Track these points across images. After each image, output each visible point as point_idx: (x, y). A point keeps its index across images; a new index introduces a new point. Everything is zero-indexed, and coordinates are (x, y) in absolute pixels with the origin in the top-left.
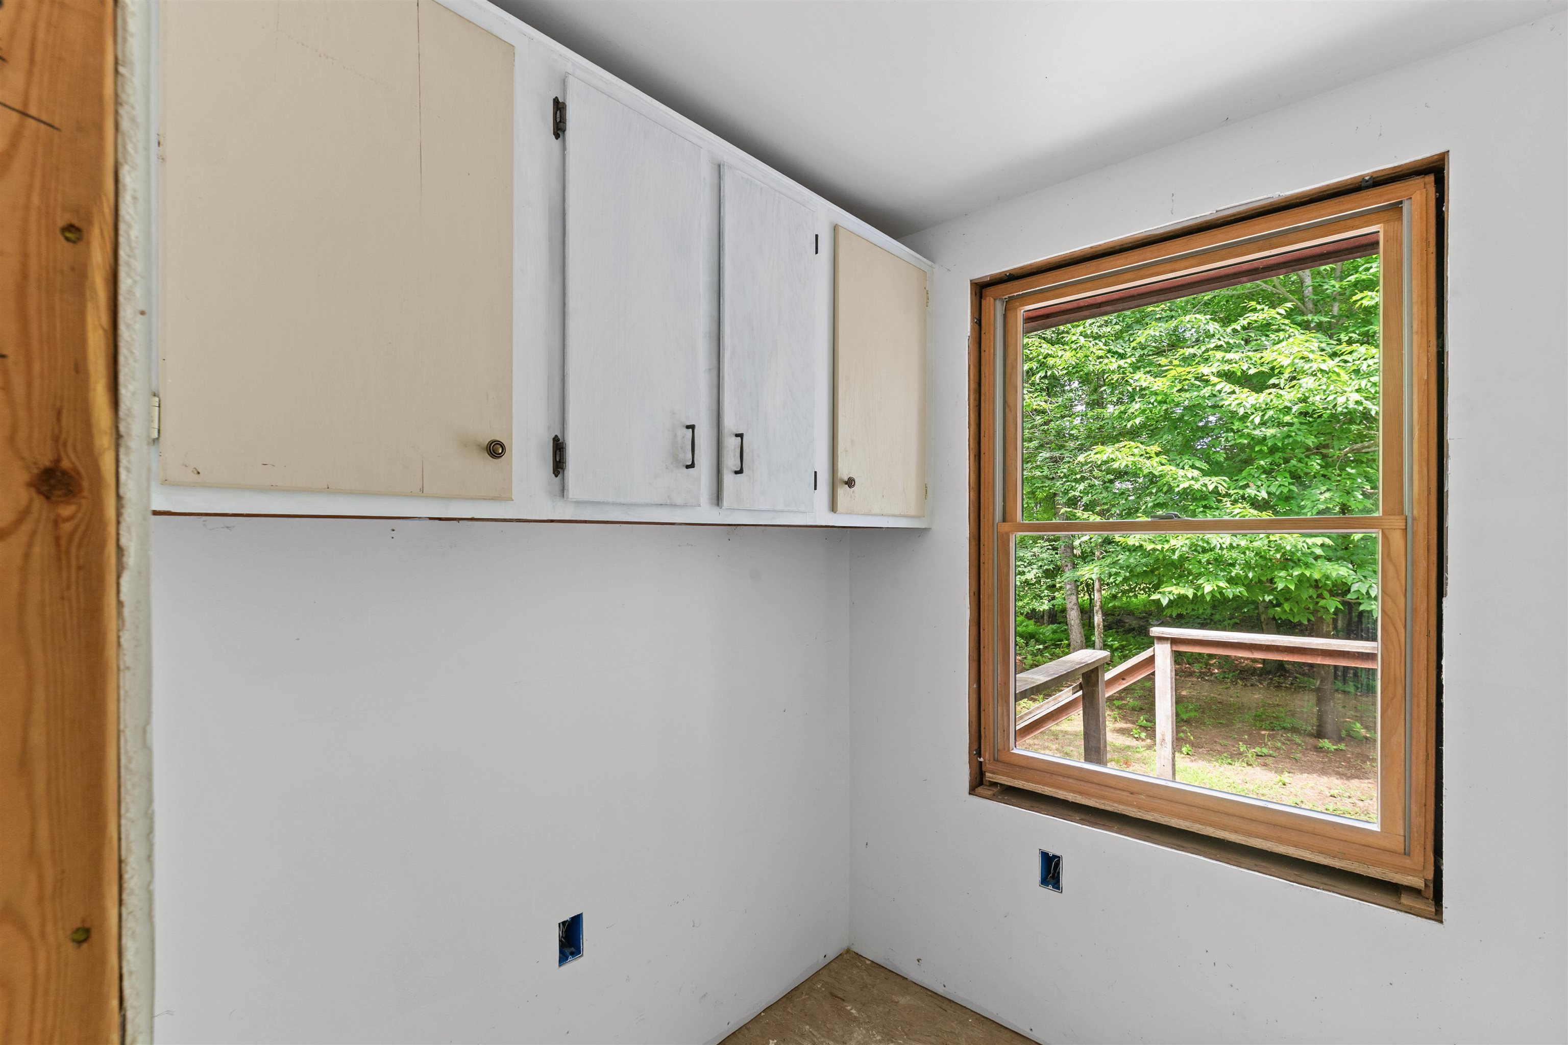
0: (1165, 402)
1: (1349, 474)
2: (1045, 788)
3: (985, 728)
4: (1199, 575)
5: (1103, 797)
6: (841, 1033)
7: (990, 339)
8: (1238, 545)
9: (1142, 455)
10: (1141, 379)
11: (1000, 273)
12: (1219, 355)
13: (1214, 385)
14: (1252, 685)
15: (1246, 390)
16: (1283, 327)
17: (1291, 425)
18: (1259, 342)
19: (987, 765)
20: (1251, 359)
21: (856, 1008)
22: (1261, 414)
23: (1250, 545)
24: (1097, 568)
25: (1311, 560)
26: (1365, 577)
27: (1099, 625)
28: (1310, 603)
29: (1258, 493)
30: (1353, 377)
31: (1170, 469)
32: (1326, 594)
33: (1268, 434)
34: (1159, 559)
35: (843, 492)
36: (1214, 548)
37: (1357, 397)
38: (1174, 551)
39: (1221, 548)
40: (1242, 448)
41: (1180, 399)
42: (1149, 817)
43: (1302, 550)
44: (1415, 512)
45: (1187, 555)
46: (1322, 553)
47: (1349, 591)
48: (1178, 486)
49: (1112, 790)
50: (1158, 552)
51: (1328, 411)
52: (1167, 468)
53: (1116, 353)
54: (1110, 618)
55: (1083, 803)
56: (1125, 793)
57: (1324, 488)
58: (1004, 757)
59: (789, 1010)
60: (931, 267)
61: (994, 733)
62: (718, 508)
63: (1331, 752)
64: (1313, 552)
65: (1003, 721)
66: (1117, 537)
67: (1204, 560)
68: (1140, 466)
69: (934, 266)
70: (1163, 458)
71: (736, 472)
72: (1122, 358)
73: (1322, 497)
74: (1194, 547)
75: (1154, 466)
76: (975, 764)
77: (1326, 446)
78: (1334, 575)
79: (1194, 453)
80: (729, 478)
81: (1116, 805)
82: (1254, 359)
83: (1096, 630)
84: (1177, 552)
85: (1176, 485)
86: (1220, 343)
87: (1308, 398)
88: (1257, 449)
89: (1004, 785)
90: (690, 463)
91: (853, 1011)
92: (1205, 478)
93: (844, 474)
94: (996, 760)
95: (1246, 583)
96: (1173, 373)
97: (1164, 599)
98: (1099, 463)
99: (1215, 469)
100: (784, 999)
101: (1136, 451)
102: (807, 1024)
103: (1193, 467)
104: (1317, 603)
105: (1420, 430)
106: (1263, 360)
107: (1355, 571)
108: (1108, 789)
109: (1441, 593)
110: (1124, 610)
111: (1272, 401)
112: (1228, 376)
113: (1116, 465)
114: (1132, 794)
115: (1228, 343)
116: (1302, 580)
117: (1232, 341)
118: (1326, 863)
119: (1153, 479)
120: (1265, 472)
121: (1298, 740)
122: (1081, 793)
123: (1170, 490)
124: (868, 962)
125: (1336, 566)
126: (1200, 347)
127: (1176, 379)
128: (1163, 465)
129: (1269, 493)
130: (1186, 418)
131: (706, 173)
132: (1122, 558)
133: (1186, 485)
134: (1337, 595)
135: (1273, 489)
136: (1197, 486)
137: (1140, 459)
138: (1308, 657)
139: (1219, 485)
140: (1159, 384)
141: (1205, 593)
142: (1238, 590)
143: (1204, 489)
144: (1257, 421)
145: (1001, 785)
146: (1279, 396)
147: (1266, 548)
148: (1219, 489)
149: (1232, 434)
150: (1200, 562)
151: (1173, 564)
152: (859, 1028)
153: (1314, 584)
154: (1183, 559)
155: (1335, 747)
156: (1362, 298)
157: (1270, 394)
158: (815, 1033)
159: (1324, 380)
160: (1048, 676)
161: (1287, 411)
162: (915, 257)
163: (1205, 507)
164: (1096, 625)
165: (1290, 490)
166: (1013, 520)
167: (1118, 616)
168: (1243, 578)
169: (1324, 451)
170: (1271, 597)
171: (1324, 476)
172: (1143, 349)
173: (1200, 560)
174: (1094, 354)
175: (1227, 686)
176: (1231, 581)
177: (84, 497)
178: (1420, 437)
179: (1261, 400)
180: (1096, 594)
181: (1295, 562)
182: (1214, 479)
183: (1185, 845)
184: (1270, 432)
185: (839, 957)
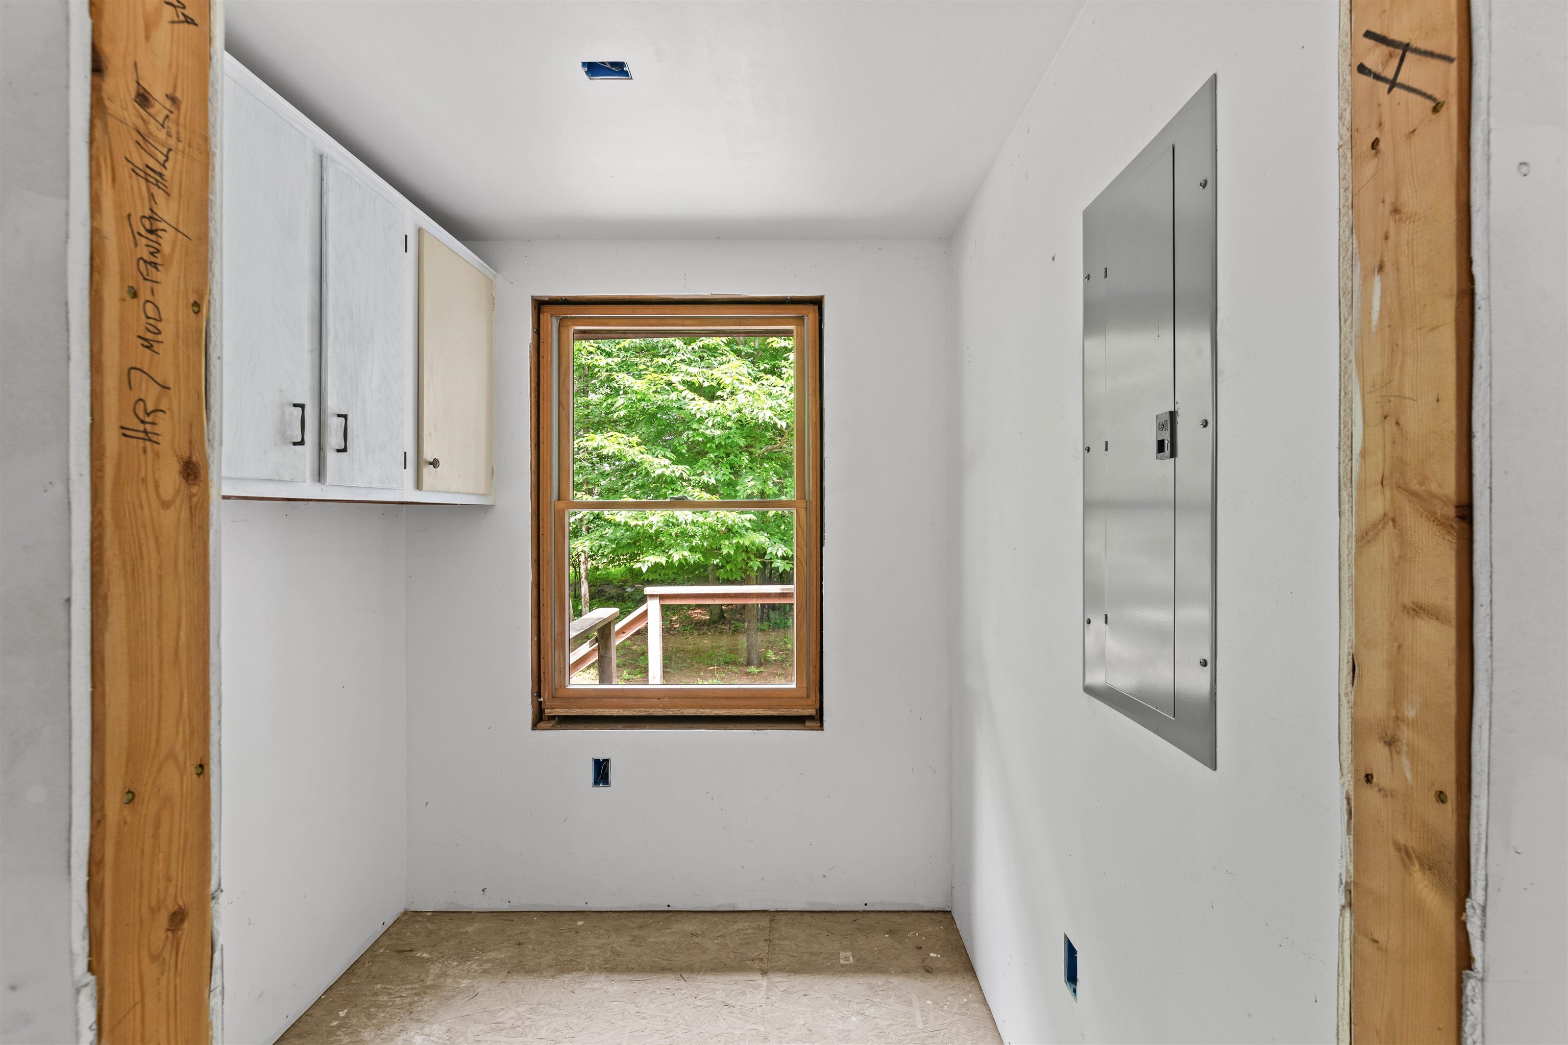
0: (644, 400)
1: (765, 468)
2: (596, 710)
3: (544, 673)
4: (670, 546)
5: (639, 707)
6: (416, 975)
7: (548, 348)
8: (697, 521)
9: (626, 444)
10: (624, 379)
11: (558, 297)
12: (684, 367)
13: (681, 392)
14: (704, 634)
15: (702, 398)
16: (725, 352)
17: (730, 428)
18: (710, 361)
19: (547, 703)
20: (705, 375)
21: (426, 952)
22: (712, 419)
23: (705, 521)
24: (588, 542)
25: (743, 531)
26: (775, 543)
27: (585, 595)
28: (743, 563)
29: (709, 480)
30: (768, 397)
31: (648, 458)
32: (753, 557)
33: (716, 434)
34: (639, 533)
35: (427, 471)
36: (681, 523)
37: (769, 413)
38: (651, 526)
39: (686, 523)
40: (699, 443)
41: (655, 399)
42: (670, 713)
43: (738, 524)
44: (811, 498)
45: (661, 529)
46: (751, 527)
47: (765, 554)
48: (654, 472)
49: (646, 700)
50: (639, 527)
51: (754, 421)
52: (645, 456)
53: (603, 351)
54: (593, 589)
55: (625, 715)
56: (654, 700)
57: (751, 477)
58: (561, 693)
59: (354, 981)
60: (495, 276)
61: (552, 675)
62: (319, 484)
63: (755, 674)
64: (744, 526)
65: (560, 664)
66: (607, 514)
67: (673, 534)
68: (624, 454)
69: (498, 275)
70: (642, 448)
71: (338, 451)
72: (609, 357)
73: (750, 485)
74: (667, 524)
75: (635, 454)
76: (536, 704)
77: (752, 446)
78: (757, 541)
79: (667, 445)
80: (332, 457)
81: (648, 710)
82: (707, 374)
83: (583, 600)
84: (654, 527)
85: (652, 471)
86: (684, 358)
87: (742, 409)
88: (708, 446)
89: (562, 716)
90: (299, 440)
91: (425, 955)
92: (673, 466)
93: (428, 455)
94: (554, 697)
95: (702, 551)
96: (649, 377)
97: (644, 566)
98: (590, 449)
99: (680, 459)
100: (346, 975)
101: (621, 441)
102: (378, 984)
103: (665, 456)
104: (747, 564)
105: (813, 450)
106: (713, 377)
107: (769, 539)
108: (643, 700)
109: (822, 545)
110: (605, 581)
111: (719, 409)
112: (690, 386)
113: (605, 452)
114: (659, 699)
115: (689, 358)
116: (738, 546)
117: (692, 358)
118: (770, 714)
119: (634, 465)
120: (714, 463)
121: (736, 670)
122: (623, 707)
123: (648, 474)
124: (429, 914)
125: (758, 536)
126: (669, 359)
127: (652, 383)
128: (642, 453)
129: (716, 480)
130: (659, 416)
131: (311, 164)
132: (609, 531)
133: (659, 472)
134: (759, 557)
135: (719, 477)
136: (668, 472)
137: (624, 447)
138: (748, 600)
139: (683, 472)
140: (639, 385)
141: (674, 561)
142: (697, 557)
143: (673, 475)
144: (710, 424)
145: (558, 716)
146: (724, 406)
147: (715, 522)
148: (684, 475)
149: (692, 432)
150: (670, 535)
151: (650, 537)
152: (434, 964)
153: (745, 549)
154: (658, 533)
155: (758, 670)
156: (772, 342)
157: (719, 404)
158: (388, 987)
159: (751, 399)
160: (577, 631)
161: (729, 418)
162: (484, 266)
163: (673, 490)
164: (583, 595)
165: (730, 479)
166: (567, 499)
167: (600, 586)
168: (700, 547)
169: (751, 450)
170: (718, 561)
171: (751, 468)
172: (626, 352)
173: (671, 533)
174: (586, 349)
175: (687, 636)
176: (692, 549)
177: (201, 481)
178: (813, 455)
179: (712, 408)
180: (583, 567)
181: (733, 533)
182: (680, 467)
183: (693, 725)
184: (717, 433)
185: (398, 921)
